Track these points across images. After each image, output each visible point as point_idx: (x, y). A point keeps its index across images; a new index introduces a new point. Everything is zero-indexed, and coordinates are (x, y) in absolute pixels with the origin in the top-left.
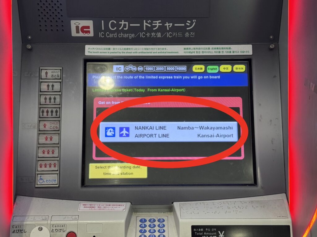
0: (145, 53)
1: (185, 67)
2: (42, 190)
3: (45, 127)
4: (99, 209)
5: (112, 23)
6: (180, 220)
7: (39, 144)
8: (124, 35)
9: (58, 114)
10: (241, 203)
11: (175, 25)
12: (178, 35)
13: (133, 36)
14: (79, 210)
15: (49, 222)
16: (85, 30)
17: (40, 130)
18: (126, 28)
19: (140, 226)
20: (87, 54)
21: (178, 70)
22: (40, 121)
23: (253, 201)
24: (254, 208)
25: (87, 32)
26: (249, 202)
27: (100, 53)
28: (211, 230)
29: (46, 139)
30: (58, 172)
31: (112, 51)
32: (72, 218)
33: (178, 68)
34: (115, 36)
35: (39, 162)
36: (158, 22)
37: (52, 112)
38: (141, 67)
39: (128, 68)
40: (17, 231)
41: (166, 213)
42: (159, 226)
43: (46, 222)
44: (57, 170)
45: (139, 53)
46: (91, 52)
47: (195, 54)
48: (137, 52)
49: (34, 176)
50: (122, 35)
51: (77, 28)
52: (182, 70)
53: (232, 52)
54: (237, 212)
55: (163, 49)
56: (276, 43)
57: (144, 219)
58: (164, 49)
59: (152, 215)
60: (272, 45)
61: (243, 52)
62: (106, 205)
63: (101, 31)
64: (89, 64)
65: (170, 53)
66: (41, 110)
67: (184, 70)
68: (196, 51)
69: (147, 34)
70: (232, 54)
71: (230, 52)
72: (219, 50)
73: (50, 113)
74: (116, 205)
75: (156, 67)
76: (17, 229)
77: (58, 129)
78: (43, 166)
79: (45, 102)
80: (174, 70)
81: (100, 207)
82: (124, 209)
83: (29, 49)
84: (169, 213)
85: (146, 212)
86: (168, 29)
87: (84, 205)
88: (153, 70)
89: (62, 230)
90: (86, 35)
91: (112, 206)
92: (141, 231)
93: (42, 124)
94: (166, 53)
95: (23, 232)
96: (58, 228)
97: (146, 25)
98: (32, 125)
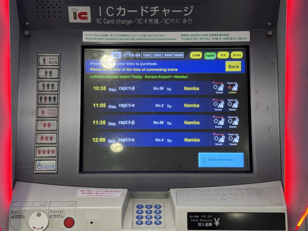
0: (142, 39)
1: (183, 53)
2: (40, 175)
3: (43, 113)
4: (97, 195)
5: (110, 9)
6: (176, 207)
7: (37, 130)
8: (121, 22)
9: (56, 100)
10: (237, 190)
11: (173, 11)
12: (175, 21)
13: (131, 23)
14: (76, 196)
15: (47, 208)
16: (82, 16)
17: (39, 116)
18: (123, 14)
19: (137, 212)
20: (84, 40)
21: (176, 57)
22: (38, 107)
23: (248, 188)
24: (250, 195)
25: (84, 18)
26: (245, 189)
27: (98, 39)
28: (207, 217)
29: (45, 126)
30: (56, 159)
31: (109, 37)
32: (70, 204)
33: (175, 55)
34: (113, 22)
35: (38, 148)
36: (155, 8)
37: (50, 98)
38: (138, 54)
39: (126, 55)
40: (16, 217)
41: (163, 199)
42: (155, 212)
43: (45, 208)
44: (55, 156)
45: (137, 39)
46: (89, 39)
47: (193, 41)
48: (134, 39)
49: (33, 162)
50: (119, 21)
51: (75, 14)
52: (179, 57)
53: (229, 38)
54: (232, 199)
55: (160, 35)
56: (274, 30)
57: (141, 205)
58: (162, 36)
59: (149, 201)
60: (270, 32)
61: (241, 39)
62: (104, 191)
63: (99, 17)
64: (86, 51)
65: (167, 39)
66: (40, 96)
67: (181, 57)
68: (193, 37)
69: (145, 20)
70: (229, 41)
71: (228, 39)
72: (216, 37)
73: (48, 100)
74: (113, 192)
75: (153, 54)
76: (16, 214)
77: (56, 116)
78: (42, 153)
79: (44, 89)
80: (172, 57)
81: (98, 193)
82: (122, 196)
83: (26, 35)
84: (165, 199)
85: (142, 198)
86: (166, 15)
87: (82, 191)
88: (151, 57)
89: (60, 216)
90: (84, 21)
91: (109, 193)
92: (137, 217)
93: (40, 110)
94: (163, 39)
95: (22, 218)
96: (56, 214)
97: (143, 11)
98: (30, 111)
